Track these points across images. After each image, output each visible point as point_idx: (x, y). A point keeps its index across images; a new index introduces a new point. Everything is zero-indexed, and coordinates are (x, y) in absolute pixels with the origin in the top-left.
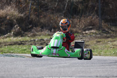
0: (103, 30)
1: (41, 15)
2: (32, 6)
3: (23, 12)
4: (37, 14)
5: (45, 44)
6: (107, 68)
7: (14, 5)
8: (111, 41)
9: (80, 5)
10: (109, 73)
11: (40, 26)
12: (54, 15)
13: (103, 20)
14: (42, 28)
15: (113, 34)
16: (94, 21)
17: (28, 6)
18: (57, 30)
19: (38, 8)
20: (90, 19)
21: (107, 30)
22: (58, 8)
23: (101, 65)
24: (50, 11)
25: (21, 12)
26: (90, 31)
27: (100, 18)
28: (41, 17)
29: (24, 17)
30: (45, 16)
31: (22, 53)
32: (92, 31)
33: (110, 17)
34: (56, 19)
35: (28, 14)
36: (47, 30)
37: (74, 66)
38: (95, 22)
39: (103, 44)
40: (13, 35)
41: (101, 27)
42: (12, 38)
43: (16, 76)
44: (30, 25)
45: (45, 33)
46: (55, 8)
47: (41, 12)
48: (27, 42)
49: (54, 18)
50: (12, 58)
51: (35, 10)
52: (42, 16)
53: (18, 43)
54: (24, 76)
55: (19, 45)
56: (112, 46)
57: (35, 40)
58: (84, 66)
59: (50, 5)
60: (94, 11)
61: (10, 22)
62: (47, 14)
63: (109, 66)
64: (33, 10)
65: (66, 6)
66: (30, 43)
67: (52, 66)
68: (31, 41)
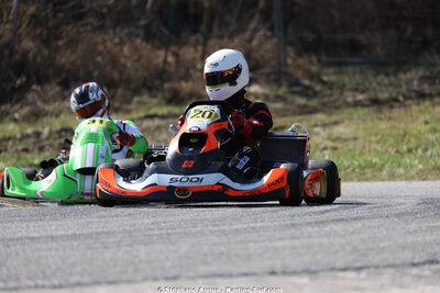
0: (291, 86)
1: (58, 38)
2: (21, 5)
4: (41, 34)
6: (310, 236)
8: (324, 126)
11: (58, 80)
12: (106, 37)
13: (291, 44)
14: (65, 85)
15: (331, 95)
16: (258, 50)
17: (9, 8)
18: (120, 91)
19: (44, 14)
20: (242, 45)
21: (307, 82)
22: (119, 9)
24: (90, 20)
27: (279, 40)
28: (58, 46)
30: (73, 43)
32: (253, 88)
33: (314, 35)
34: (116, 50)
35: (8, 36)
38: (262, 56)
41: (286, 74)
44: (18, 76)
46: (110, 8)
47: (57, 27)
48: (11, 143)
49: (106, 47)
51: (36, 20)
52: (61, 43)
56: (330, 144)
57: (38, 134)
59: (92, 1)
62: (79, 33)
64: (26, 20)
66: (20, 148)
68: (25, 137)
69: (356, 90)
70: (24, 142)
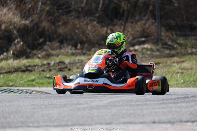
0: (163, 45)
1: (59, 21)
2: (43, 6)
3: (29, 16)
4: (51, 19)
5: (66, 70)
6: (171, 108)
7: (12, 5)
8: (178, 63)
9: (123, 3)
10: (175, 116)
11: (58, 40)
12: (80, 21)
13: (163, 26)
14: (61, 42)
15: (181, 49)
16: (148, 29)
17: (37, 7)
18: (86, 45)
19: (53, 10)
20: (141, 26)
21: (170, 43)
22: (86, 9)
23: (162, 102)
24: (73, 13)
25: (24, 17)
26: (142, 46)
27: (158, 24)
28: (59, 25)
29: (29, 25)
30: (65, 24)
31: (28, 86)
32: (146, 46)
33: (175, 22)
34: (84, 27)
35: (37, 20)
36: (70, 47)
37: (115, 106)
38: (150, 31)
39: (165, 67)
40: (12, 56)
41: (161, 39)
42: (10, 61)
43: (18, 125)
44: (41, 38)
45: (67, 51)
46: (82, 8)
47: (59, 17)
48: (37, 67)
49: (80, 25)
50: (11, 94)
51: (49, 13)
52: (60, 23)
53: (21, 70)
54: (31, 125)
55: (23, 73)
56: (180, 71)
57: (49, 64)
58: (132, 105)
59: (74, 5)
60: (149, 13)
61: (6, 34)
62: (68, 19)
63: (174, 105)
64: (45, 13)
65: (100, 6)
66: (41, 70)
67: (78, 106)
68: (43, 65)
69: (193, 47)
70: (42, 67)
